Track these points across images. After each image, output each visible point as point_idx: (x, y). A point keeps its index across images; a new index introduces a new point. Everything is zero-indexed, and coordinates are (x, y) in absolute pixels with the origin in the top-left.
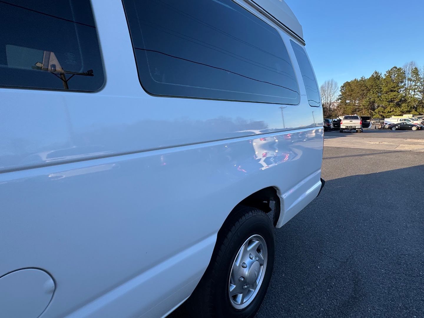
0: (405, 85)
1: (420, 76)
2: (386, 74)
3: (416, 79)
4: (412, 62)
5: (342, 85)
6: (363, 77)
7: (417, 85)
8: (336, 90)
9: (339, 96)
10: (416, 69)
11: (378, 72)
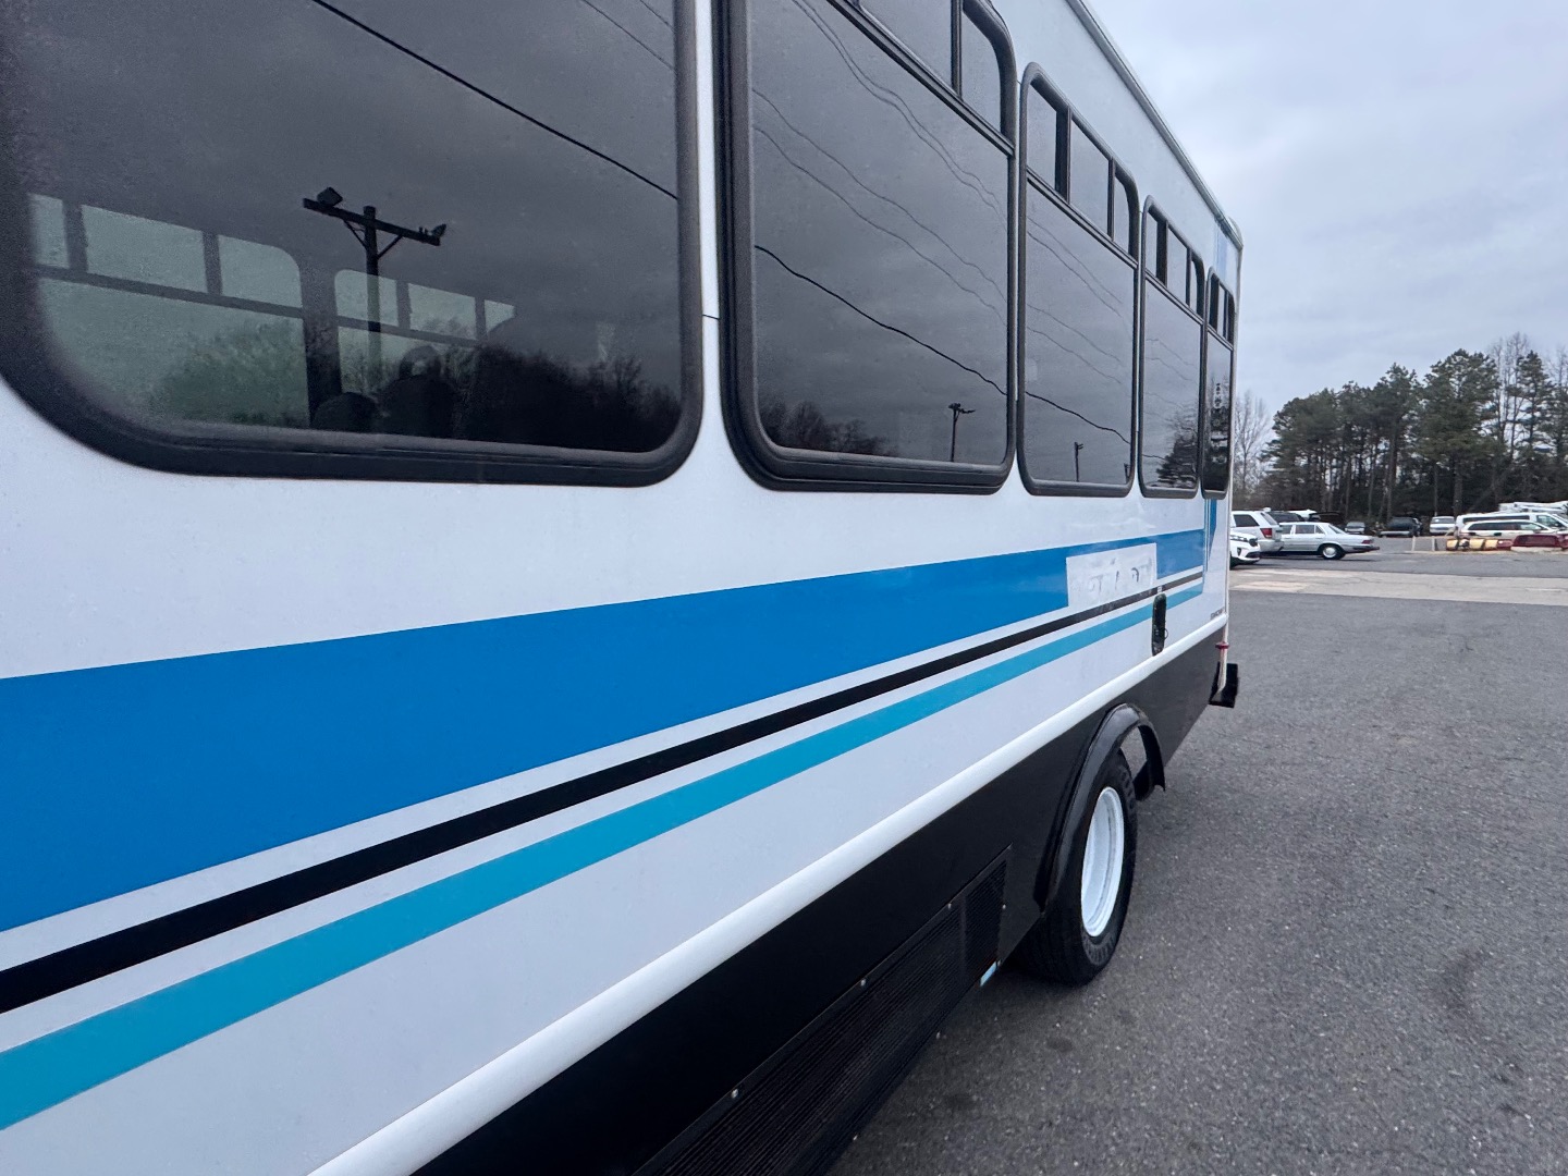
0: (1496, 408)
1: (1547, 380)
2: (1433, 374)
3: (1536, 390)
4: (1518, 334)
5: (1281, 409)
6: (1353, 385)
7: (1539, 410)
8: (1262, 424)
9: (1270, 444)
10: (1533, 357)
11: (1402, 367)
